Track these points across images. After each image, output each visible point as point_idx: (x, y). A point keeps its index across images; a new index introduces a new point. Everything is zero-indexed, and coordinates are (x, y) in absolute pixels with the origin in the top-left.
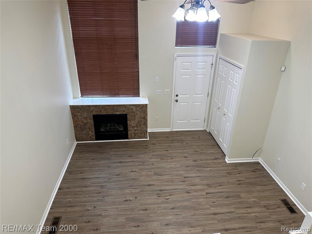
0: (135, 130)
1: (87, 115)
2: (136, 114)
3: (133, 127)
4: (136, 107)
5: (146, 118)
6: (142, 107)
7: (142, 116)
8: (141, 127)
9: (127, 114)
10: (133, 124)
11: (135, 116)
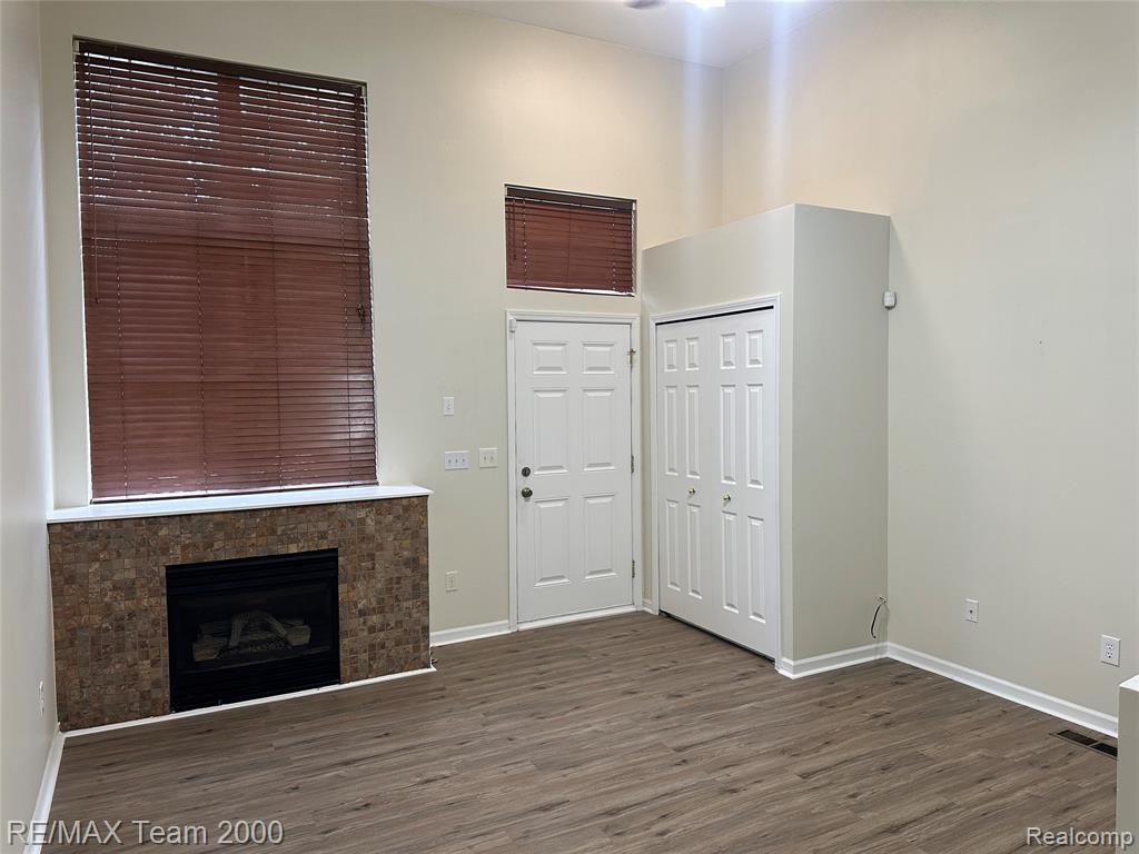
0: (372, 630)
1: (139, 571)
2: (380, 547)
3: (362, 613)
4: (379, 513)
5: (422, 562)
6: (406, 509)
7: (405, 553)
8: (400, 610)
9: (336, 550)
10: (366, 597)
11: (372, 557)
